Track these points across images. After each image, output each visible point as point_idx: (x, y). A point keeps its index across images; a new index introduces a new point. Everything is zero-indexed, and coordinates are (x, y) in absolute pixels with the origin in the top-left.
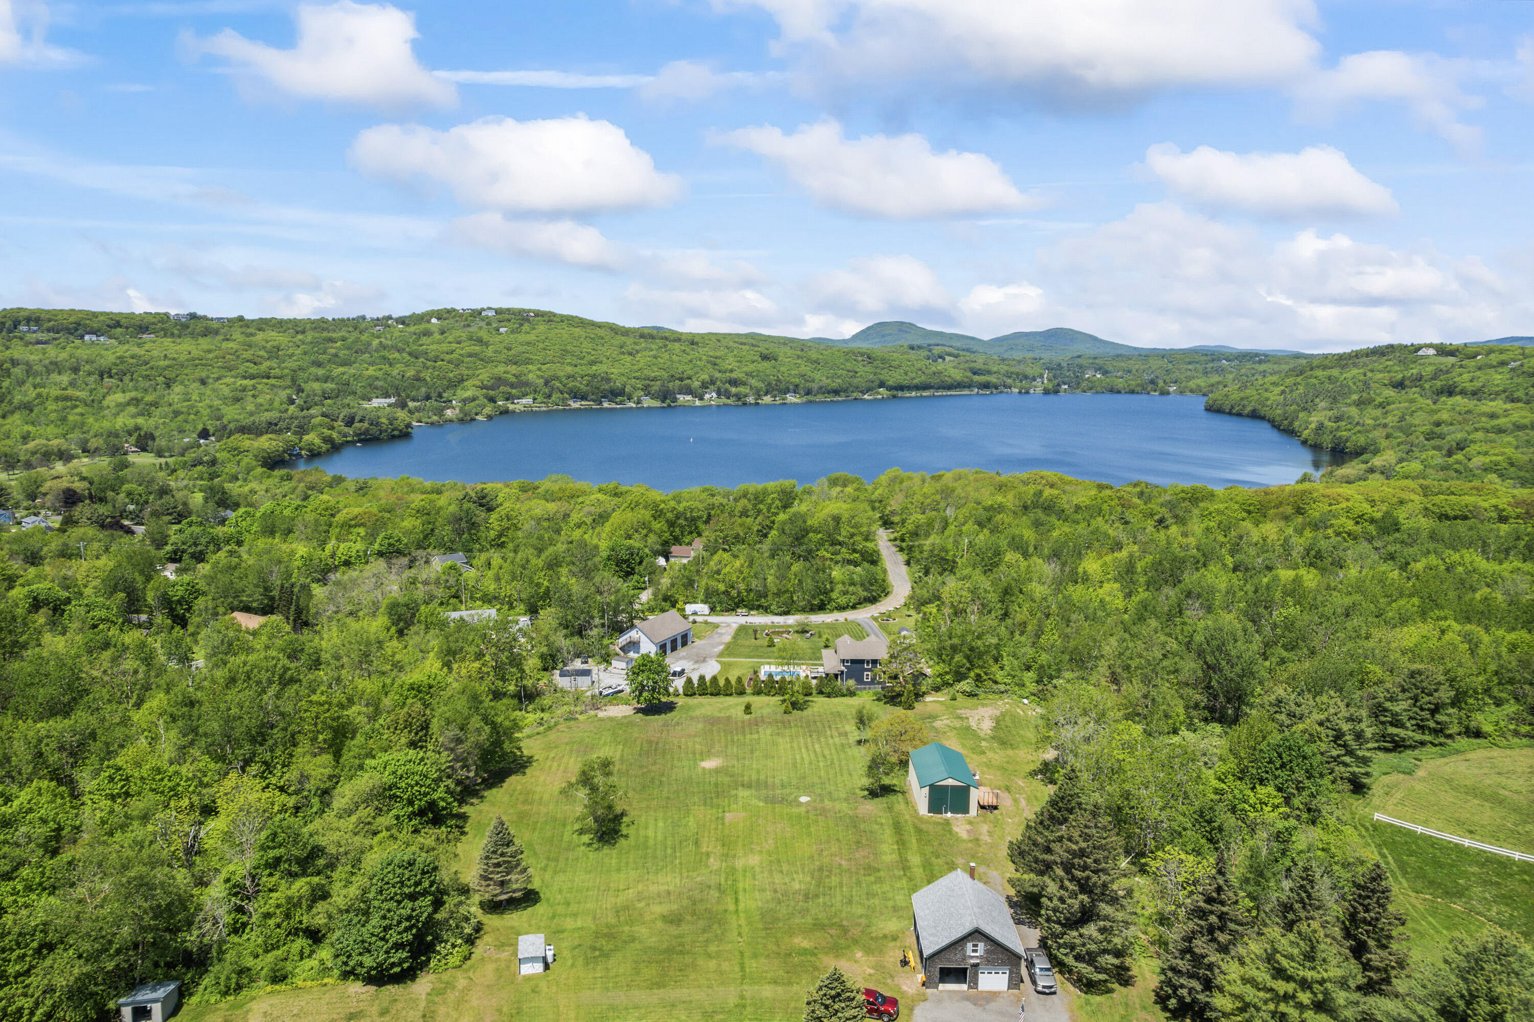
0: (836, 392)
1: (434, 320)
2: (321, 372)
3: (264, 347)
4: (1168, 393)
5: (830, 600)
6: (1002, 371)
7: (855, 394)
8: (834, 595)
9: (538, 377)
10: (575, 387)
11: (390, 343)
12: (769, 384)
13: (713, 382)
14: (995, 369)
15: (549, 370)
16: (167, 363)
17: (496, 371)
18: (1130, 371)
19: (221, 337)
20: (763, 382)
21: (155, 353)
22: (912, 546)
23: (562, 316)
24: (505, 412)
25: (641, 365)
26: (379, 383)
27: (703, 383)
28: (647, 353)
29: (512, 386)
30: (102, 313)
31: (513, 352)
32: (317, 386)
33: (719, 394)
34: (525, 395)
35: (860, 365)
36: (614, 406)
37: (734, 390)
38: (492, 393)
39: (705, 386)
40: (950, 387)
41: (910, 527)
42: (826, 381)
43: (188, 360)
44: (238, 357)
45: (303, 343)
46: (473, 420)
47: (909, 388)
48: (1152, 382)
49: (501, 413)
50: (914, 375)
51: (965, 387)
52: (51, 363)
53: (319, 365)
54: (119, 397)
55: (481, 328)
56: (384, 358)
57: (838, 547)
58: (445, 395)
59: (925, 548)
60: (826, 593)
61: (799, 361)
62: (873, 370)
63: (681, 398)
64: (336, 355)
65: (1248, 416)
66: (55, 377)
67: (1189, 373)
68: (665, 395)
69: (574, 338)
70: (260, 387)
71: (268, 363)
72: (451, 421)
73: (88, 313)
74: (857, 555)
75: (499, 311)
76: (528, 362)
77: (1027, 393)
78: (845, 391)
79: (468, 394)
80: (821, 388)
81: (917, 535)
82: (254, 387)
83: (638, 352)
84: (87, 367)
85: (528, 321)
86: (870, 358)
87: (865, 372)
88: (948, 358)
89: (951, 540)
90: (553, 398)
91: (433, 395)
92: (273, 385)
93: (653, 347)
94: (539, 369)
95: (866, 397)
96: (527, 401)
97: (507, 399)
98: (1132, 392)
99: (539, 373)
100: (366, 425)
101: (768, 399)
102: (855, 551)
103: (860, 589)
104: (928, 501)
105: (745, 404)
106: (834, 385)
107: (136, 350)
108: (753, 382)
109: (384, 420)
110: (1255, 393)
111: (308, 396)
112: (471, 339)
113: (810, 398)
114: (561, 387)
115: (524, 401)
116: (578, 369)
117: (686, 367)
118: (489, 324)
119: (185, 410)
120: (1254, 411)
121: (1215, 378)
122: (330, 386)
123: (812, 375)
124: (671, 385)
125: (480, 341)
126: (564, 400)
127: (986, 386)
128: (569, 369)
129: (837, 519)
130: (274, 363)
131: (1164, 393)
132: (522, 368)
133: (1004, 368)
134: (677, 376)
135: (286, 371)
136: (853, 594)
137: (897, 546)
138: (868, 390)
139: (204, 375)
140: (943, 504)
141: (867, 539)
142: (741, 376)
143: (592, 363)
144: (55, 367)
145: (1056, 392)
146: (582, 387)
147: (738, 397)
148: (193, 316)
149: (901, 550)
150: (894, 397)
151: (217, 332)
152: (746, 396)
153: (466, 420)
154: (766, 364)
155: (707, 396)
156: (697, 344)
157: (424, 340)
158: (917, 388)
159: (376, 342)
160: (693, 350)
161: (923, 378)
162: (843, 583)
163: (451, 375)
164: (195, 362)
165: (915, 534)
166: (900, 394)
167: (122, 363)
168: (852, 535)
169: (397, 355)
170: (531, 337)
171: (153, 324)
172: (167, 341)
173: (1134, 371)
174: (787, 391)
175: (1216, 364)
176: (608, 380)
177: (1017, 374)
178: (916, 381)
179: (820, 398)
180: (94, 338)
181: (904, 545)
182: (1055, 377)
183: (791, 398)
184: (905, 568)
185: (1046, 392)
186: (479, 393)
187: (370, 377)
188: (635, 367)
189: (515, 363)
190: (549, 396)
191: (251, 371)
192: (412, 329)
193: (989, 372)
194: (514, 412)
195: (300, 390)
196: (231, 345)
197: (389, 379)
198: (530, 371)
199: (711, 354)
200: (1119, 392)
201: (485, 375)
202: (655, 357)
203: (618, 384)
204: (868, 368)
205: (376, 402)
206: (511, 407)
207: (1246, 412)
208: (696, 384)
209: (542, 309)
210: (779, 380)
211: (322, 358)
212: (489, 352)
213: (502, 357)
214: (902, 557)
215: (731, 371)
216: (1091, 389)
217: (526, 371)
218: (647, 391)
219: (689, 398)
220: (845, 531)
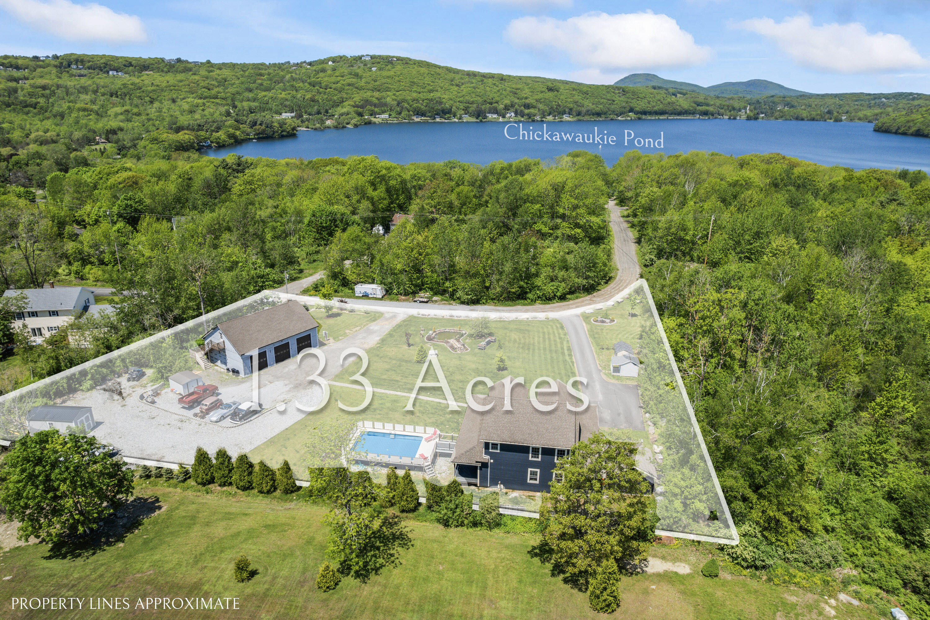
0: (598, 114)
1: (330, 63)
2: (251, 95)
3: (216, 79)
4: (841, 120)
5: (533, 288)
6: (718, 104)
7: (611, 116)
8: (538, 282)
9: (393, 100)
10: (418, 107)
11: (297, 76)
12: (552, 108)
13: (512, 106)
14: (712, 103)
15: (401, 95)
16: (153, 88)
17: (365, 95)
18: (810, 106)
19: (191, 73)
20: (548, 105)
21: (146, 82)
22: (645, 223)
23: (415, 60)
24: (369, 123)
25: (464, 93)
26: (288, 103)
27: (506, 106)
28: (469, 85)
29: (375, 106)
30: (121, 57)
31: (378, 83)
32: (246, 104)
33: (516, 113)
34: (383, 112)
35: (617, 96)
36: (443, 120)
37: (527, 111)
38: (360, 110)
39: (507, 108)
40: (679, 114)
41: (643, 201)
42: (591, 106)
43: (166, 87)
44: (198, 85)
45: (242, 77)
46: (344, 127)
47: (650, 113)
48: (829, 112)
49: (366, 124)
50: (654, 104)
51: (690, 114)
52: (81, 87)
53: (250, 91)
54: (119, 109)
55: (359, 67)
56: (292, 86)
57: (559, 221)
58: (330, 111)
59: (660, 225)
60: (529, 276)
61: (574, 92)
62: (626, 100)
63: (490, 116)
64: (261, 84)
65: (912, 135)
66: (83, 96)
67: (856, 107)
68: (479, 114)
69: (420, 74)
70: (208, 104)
71: (217, 89)
72: (329, 127)
73: (112, 57)
74: (579, 231)
75: (372, 57)
76: (388, 89)
77: (735, 119)
78: (605, 114)
79: (344, 110)
80: (588, 111)
81: (651, 210)
82: (204, 104)
83: (463, 84)
84: (102, 90)
85: (392, 63)
86: (624, 91)
87: (620, 101)
88: (679, 95)
89: (691, 216)
90: (403, 115)
91: (323, 111)
92: (217, 103)
93: (474, 81)
94: (394, 95)
95: (619, 118)
96: (385, 116)
97: (371, 115)
98: (813, 119)
99: (394, 97)
100: (263, 127)
101: (550, 118)
102: (577, 226)
103: (573, 275)
104: (666, 174)
105: (533, 121)
106: (598, 109)
107: (137, 81)
108: (541, 106)
109: (276, 124)
110: (920, 116)
111: (239, 111)
112: (351, 74)
113: (579, 117)
114: (408, 107)
115: (383, 116)
116: (421, 95)
117: (495, 95)
118: (365, 65)
119: (154, 118)
120: (918, 130)
121: (877, 111)
122: (256, 104)
123: (582, 102)
124: (483, 107)
125: (357, 75)
126: (409, 116)
127: (705, 113)
128: (415, 95)
129: (559, 189)
130: (220, 89)
131: (838, 120)
132: (384, 94)
133: (718, 102)
134: (488, 101)
135: (229, 94)
136: (564, 280)
137: (628, 222)
138: (621, 114)
139: (174, 96)
140: (682, 179)
141: (592, 212)
142: (533, 101)
143: (430, 91)
144: (84, 90)
145: (756, 118)
146: (422, 107)
147: (529, 116)
148: (179, 60)
149: (633, 226)
150: (639, 119)
151: (190, 70)
152: (535, 116)
153: (340, 127)
154: (550, 95)
155: (508, 115)
156: (505, 80)
157: (321, 75)
158: (656, 113)
159: (288, 77)
160: (501, 83)
161: (661, 106)
162: (553, 267)
163: (335, 98)
164: (171, 88)
165: (649, 209)
166: (644, 117)
167: (124, 87)
168: (576, 207)
169: (301, 84)
170: (391, 73)
171: (152, 64)
172: (157, 75)
173: (813, 106)
174: (564, 113)
175: (877, 101)
176: (441, 103)
177: (728, 106)
178: (656, 108)
179: (587, 118)
180: (115, 73)
181: (636, 220)
182: (755, 109)
183: (566, 118)
184: (634, 247)
185: (749, 118)
186: (352, 110)
187: (282, 99)
188: (459, 95)
189: (379, 91)
190: (400, 113)
191: (205, 94)
192: (314, 68)
193: (708, 105)
194: (375, 123)
195: (235, 107)
196: (196, 77)
197: (295, 100)
198: (388, 96)
199: (513, 86)
200: (802, 119)
201: (357, 98)
202: (474, 88)
203: (447, 106)
204: (622, 98)
205: (284, 115)
206: (373, 119)
207: (911, 131)
208: (501, 106)
209: (402, 56)
210: (559, 105)
211: (252, 86)
212: (362, 83)
213: (370, 86)
214: (632, 234)
215: (526, 98)
216: (782, 117)
217: (385, 96)
218: (466, 111)
219: (495, 116)
220: (567, 201)
